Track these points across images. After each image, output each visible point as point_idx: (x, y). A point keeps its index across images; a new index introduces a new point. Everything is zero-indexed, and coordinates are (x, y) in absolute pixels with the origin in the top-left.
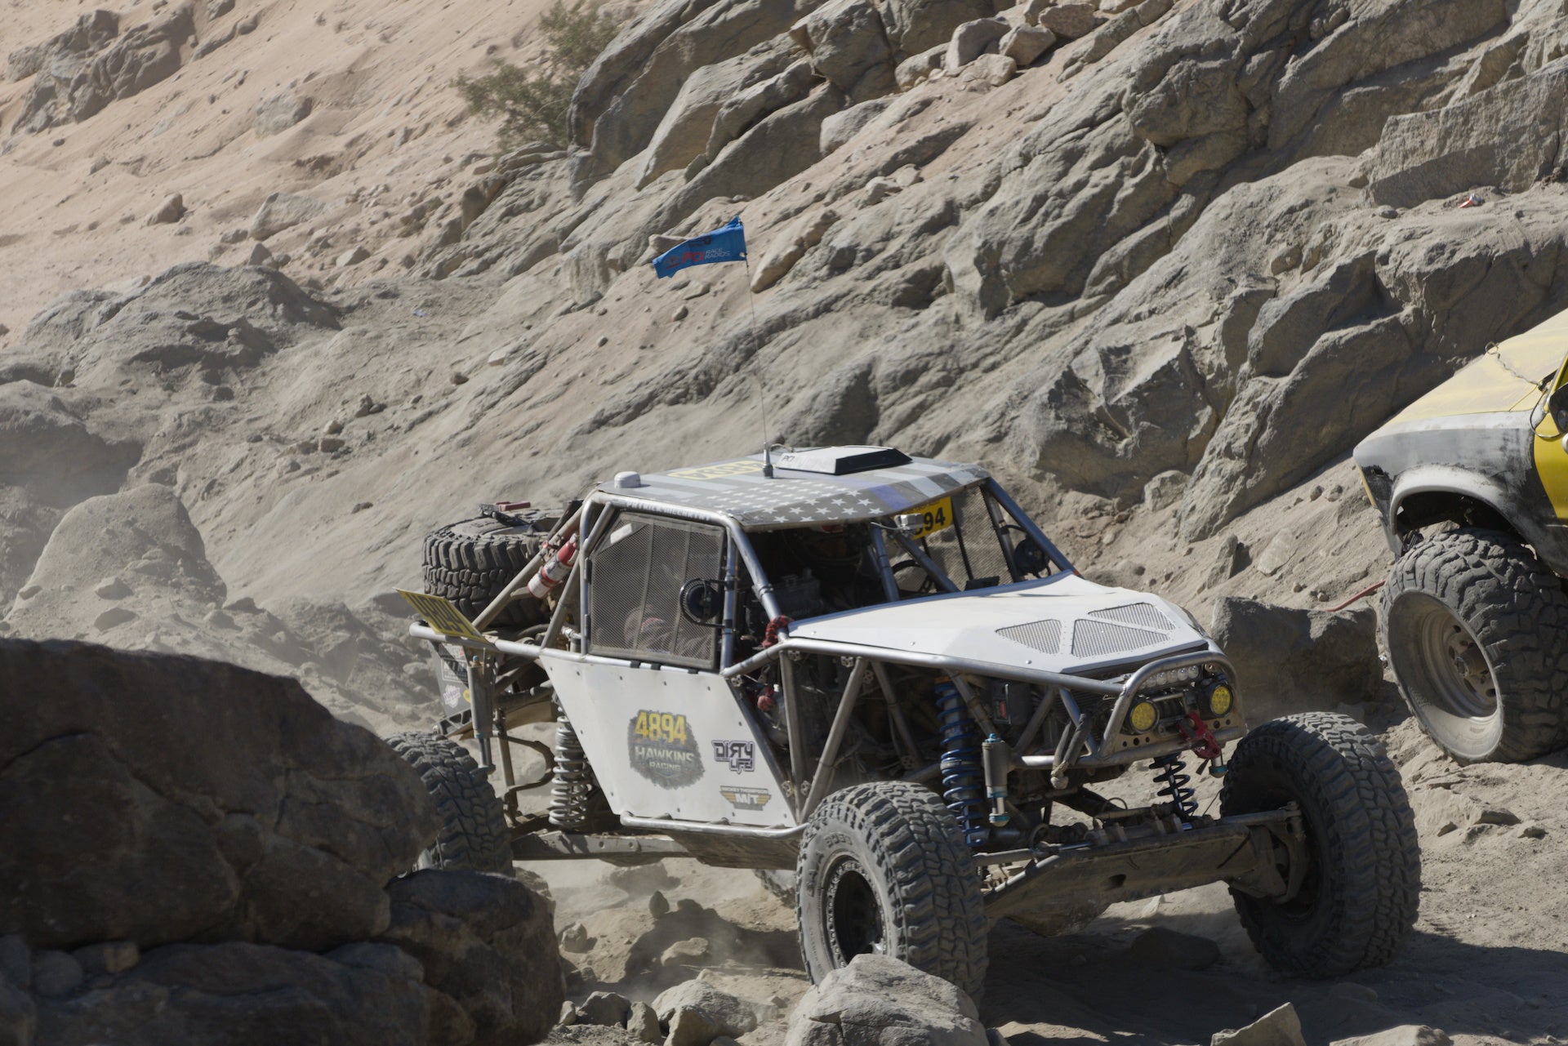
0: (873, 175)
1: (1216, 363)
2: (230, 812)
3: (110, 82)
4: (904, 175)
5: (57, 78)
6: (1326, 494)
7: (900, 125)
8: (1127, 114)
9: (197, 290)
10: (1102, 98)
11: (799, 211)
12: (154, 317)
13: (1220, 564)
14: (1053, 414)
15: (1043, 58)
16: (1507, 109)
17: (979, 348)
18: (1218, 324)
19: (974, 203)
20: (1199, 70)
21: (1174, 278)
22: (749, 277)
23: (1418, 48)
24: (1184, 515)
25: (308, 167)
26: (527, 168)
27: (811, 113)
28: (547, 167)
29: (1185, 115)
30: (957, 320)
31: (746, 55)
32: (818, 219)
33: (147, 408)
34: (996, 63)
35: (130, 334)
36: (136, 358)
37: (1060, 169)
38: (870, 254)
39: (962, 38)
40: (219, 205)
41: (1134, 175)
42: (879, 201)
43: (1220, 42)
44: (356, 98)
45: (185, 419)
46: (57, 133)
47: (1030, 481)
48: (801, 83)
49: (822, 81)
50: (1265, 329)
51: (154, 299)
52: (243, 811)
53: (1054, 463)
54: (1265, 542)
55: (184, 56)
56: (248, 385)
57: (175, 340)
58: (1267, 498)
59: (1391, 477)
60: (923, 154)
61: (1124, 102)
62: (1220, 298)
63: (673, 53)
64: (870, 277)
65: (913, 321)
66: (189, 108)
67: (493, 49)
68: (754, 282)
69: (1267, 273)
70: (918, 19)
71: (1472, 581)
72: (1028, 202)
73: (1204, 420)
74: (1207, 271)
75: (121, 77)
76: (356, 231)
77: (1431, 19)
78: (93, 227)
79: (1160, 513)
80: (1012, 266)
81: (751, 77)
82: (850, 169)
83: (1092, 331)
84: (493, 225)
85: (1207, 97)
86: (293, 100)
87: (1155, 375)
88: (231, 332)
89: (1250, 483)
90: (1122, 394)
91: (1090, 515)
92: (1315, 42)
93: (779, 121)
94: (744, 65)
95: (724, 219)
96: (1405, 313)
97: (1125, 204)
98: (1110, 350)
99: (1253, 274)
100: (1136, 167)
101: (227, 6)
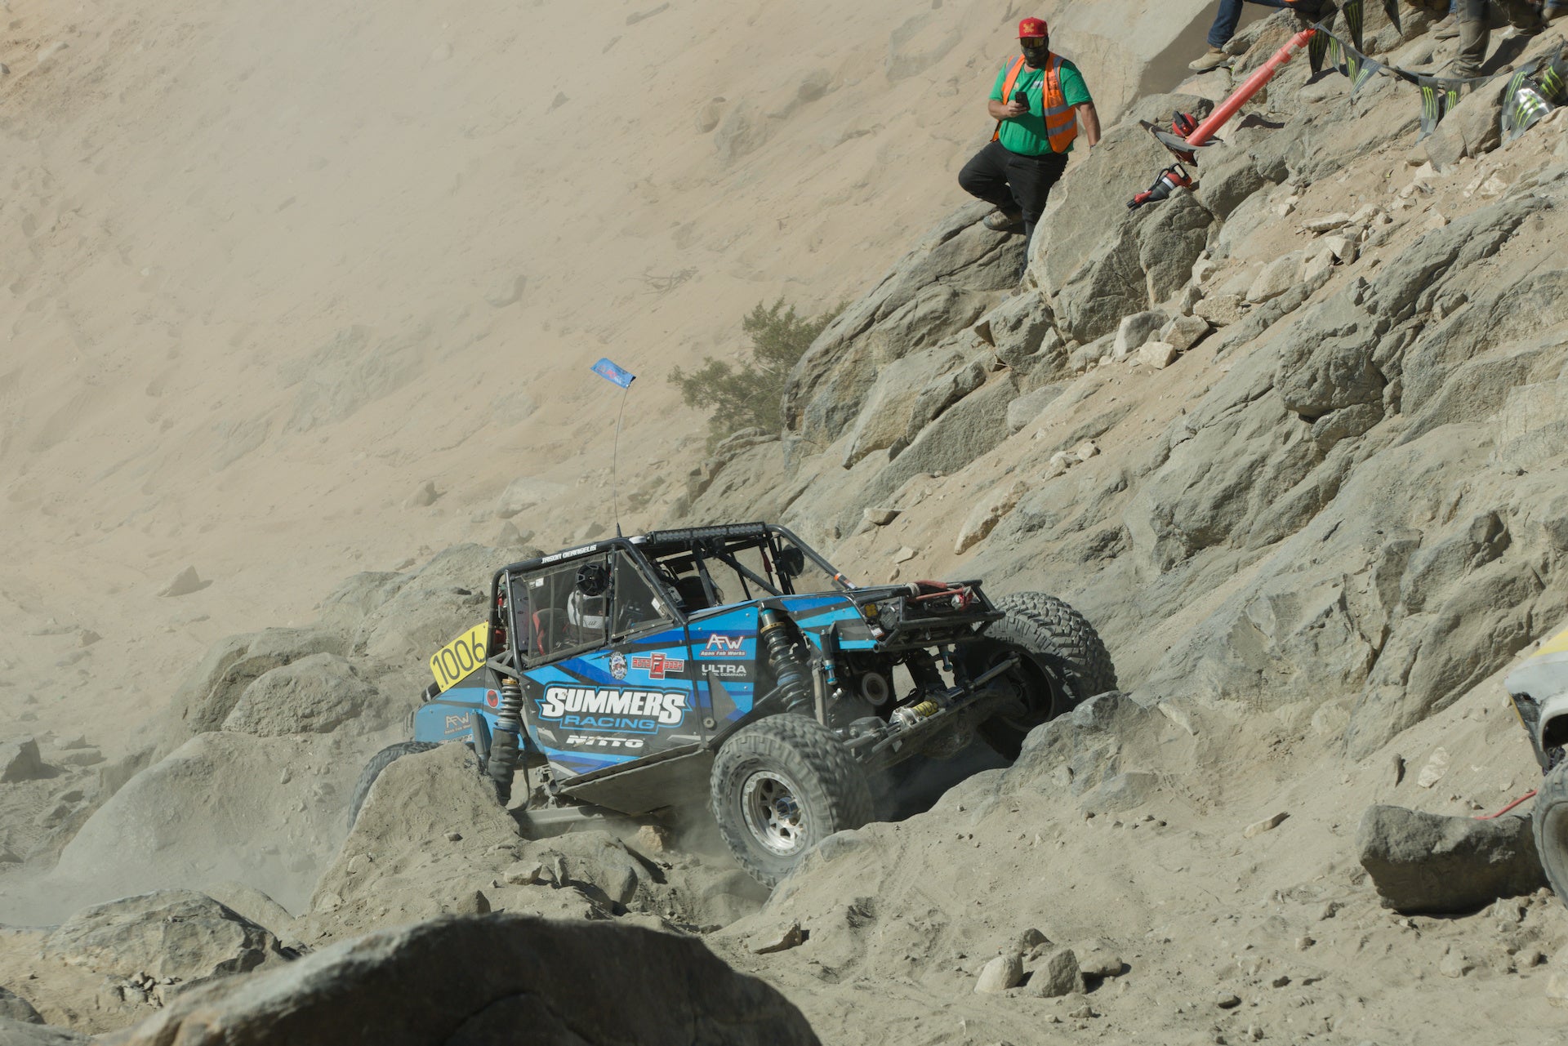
0: (1056, 449)
1: (1371, 605)
3: (366, 386)
4: (1084, 449)
5: (320, 385)
6: (1473, 716)
7: (1077, 405)
8: (1279, 391)
9: (467, 568)
10: (1256, 377)
11: (992, 482)
12: (430, 594)
14: (1231, 654)
15: (1197, 344)
17: (1157, 598)
18: (1372, 571)
19: (1147, 471)
20: (1340, 350)
21: (1331, 532)
22: (953, 541)
24: (1350, 738)
25: (541, 454)
26: (744, 450)
27: (998, 396)
28: (759, 450)
30: (1137, 573)
31: (936, 349)
32: (1012, 491)
34: (1156, 350)
35: (412, 609)
36: (418, 630)
37: (1222, 440)
38: (1058, 519)
39: (1129, 328)
40: (467, 489)
41: (1284, 443)
42: (1061, 474)
43: (1357, 326)
46: (322, 432)
48: (985, 371)
49: (1003, 368)
50: (1415, 575)
51: (431, 578)
54: (1423, 760)
55: (428, 360)
57: (452, 613)
59: (1538, 702)
60: (1099, 430)
61: (1275, 380)
62: (1371, 550)
63: (868, 348)
64: (1058, 538)
65: (1100, 574)
67: (698, 345)
68: (958, 546)
69: (1411, 525)
70: (1085, 312)
72: (1195, 468)
73: (1363, 656)
74: (1358, 527)
75: (375, 381)
76: (590, 508)
77: (1539, 300)
78: (358, 512)
80: (1183, 525)
81: (942, 367)
82: (1035, 445)
83: (1262, 581)
84: (715, 500)
86: (525, 396)
87: (1318, 618)
89: (1407, 706)
90: (1292, 635)
91: (1268, 741)
92: (1436, 322)
93: (968, 406)
94: (934, 357)
95: (928, 492)
96: (1535, 557)
97: (1280, 468)
98: (1278, 596)
99: (1399, 526)
100: (1287, 436)
101: (466, 315)
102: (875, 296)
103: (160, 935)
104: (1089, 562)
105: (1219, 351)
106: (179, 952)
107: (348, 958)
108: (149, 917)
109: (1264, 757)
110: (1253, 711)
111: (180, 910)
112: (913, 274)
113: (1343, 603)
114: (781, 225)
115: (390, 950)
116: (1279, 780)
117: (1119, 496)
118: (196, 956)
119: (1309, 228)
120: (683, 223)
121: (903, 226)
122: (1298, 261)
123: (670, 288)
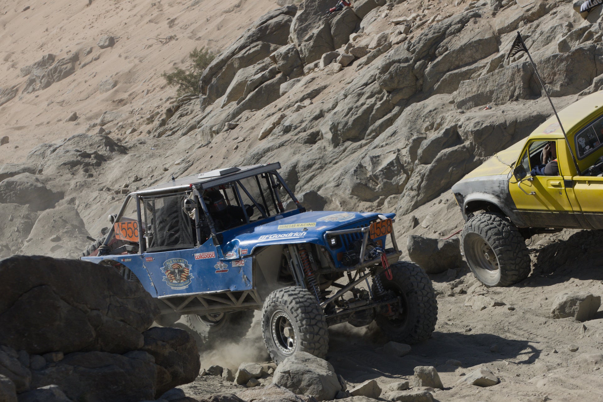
0: (297, 102)
1: (407, 161)
2: (92, 310)
3: (53, 77)
4: (307, 102)
5: (36, 76)
6: (443, 202)
7: (305, 86)
8: (378, 81)
9: (81, 143)
10: (370, 76)
11: (273, 114)
12: (68, 151)
13: (410, 225)
14: (355, 178)
15: (350, 64)
16: (499, 78)
17: (331, 157)
18: (408, 148)
19: (329, 110)
20: (400, 67)
21: (394, 133)
22: (258, 135)
23: (470, 59)
24: (398, 209)
25: (116, 103)
26: (186, 102)
27: (277, 83)
28: (193, 101)
29: (396, 81)
30: (324, 148)
31: (256, 65)
32: (279, 116)
33: (66, 181)
34: (335, 66)
35: (60, 157)
36: (62, 165)
37: (357, 99)
38: (296, 128)
39: (325, 58)
40: (88, 115)
41: (380, 101)
42: (299, 110)
43: (407, 58)
44: (132, 80)
45: (78, 184)
46: (36, 93)
47: (349, 199)
48: (273, 73)
49: (280, 72)
50: (423, 149)
51: (68, 146)
52: (96, 309)
53: (356, 193)
54: (424, 217)
55: (76, 68)
56: (98, 173)
57: (75, 159)
58: (424, 203)
59: (464, 196)
60: (312, 95)
61: (377, 77)
62: (408, 140)
63: (232, 64)
64: (296, 135)
65: (310, 148)
66: (78, 85)
67: (175, 64)
68: (259, 137)
69: (423, 131)
70: (310, 52)
71: (490, 229)
72: (347, 110)
73: (404, 179)
74: (404, 131)
75: (56, 75)
76: (132, 123)
77: (474, 50)
78: (48, 123)
79: (390, 209)
80: (342, 130)
81: (257, 71)
82: (289, 100)
83: (367, 151)
84: (176, 120)
85: (403, 75)
86: (111, 81)
87: (388, 165)
88: (92, 156)
89: (419, 198)
90: (377, 171)
91: (368, 210)
92: (437, 57)
93: (266, 86)
94: (255, 68)
95: (250, 117)
96: (467, 143)
97: (378, 110)
98: (373, 157)
99: (419, 132)
100: (381, 99)
101: (90, 52)
102: (235, 45)
104: (307, 144)
105: (358, 66)
112: (249, 37)
113: (397, 159)
114: (208, 20)
117: (319, 120)
119: (393, 22)
120: (172, 18)
121: (252, 21)
122: (388, 34)
123: (166, 43)
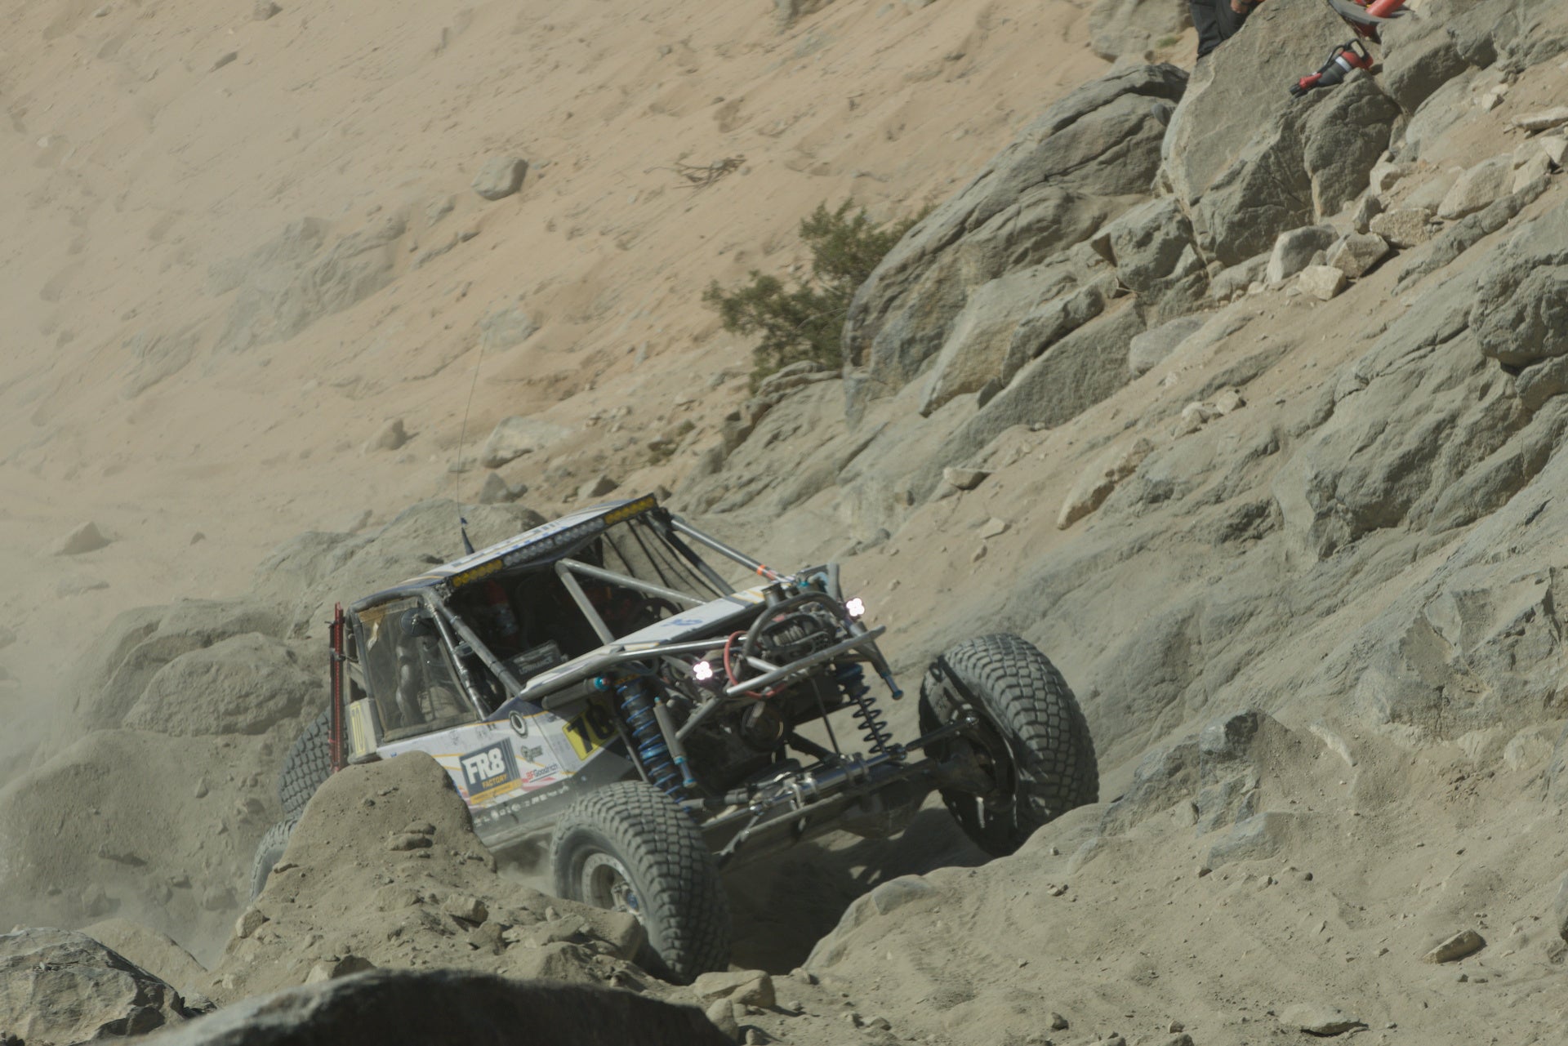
0: (1189, 399)
3: (319, 296)
4: (1225, 400)
5: (262, 292)
7: (1218, 344)
8: (1475, 332)
9: (440, 531)
10: (1447, 314)
11: (1108, 439)
12: (393, 561)
14: (1404, 666)
15: (1374, 269)
17: (1311, 592)
19: (1303, 431)
20: (1554, 282)
21: (1536, 514)
22: (1055, 512)
25: (540, 387)
26: (795, 389)
27: (1117, 331)
28: (815, 390)
30: (1288, 559)
31: (1042, 267)
32: (1131, 450)
34: (1320, 276)
37: (1401, 393)
38: (1189, 487)
39: (1287, 248)
40: (444, 430)
41: (1481, 398)
42: (1195, 430)
44: (592, 311)
46: (263, 352)
47: (1380, 739)
48: (1104, 298)
49: (1126, 295)
51: (393, 541)
53: (1407, 716)
55: (400, 265)
60: (1245, 376)
61: (1471, 318)
63: (956, 265)
64: (1189, 513)
65: (1241, 559)
66: (407, 324)
67: (742, 255)
68: (1062, 518)
70: (1232, 225)
72: (1366, 428)
75: (332, 289)
76: (600, 458)
78: (306, 455)
80: (1348, 500)
81: (1049, 291)
82: (1164, 392)
83: (1445, 573)
84: (757, 453)
86: (522, 313)
87: (1516, 622)
90: (1482, 643)
91: (1448, 777)
93: (1080, 341)
94: (1040, 278)
95: (1025, 449)
97: (1474, 431)
98: (1466, 593)
100: (1485, 390)
101: (450, 209)
102: (966, 199)
103: (29, 986)
104: (1228, 544)
105: (1401, 279)
106: (54, 1008)
107: (252, 1021)
108: (17, 963)
109: (1444, 796)
110: (1430, 738)
111: (55, 955)
112: (1015, 172)
113: (1548, 604)
114: (853, 105)
115: (306, 1012)
116: (1460, 826)
117: (1268, 461)
118: (75, 1014)
119: (1520, 126)
120: (729, 99)
121: (1007, 110)
122: (1504, 168)
123: (709, 181)
